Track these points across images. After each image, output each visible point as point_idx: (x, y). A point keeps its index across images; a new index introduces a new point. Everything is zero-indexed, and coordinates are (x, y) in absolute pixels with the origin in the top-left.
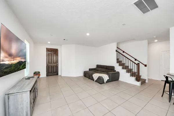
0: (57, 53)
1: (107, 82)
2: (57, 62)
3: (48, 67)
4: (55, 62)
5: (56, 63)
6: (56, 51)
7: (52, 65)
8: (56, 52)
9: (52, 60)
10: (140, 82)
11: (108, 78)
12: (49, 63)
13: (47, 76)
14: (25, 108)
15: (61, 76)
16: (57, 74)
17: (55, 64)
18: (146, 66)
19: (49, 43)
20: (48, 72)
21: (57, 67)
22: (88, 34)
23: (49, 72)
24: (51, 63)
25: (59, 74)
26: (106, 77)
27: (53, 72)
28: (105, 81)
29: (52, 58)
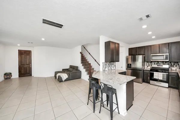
0: (30, 55)
1: (65, 81)
2: (30, 63)
3: (20, 68)
4: (28, 63)
7: (25, 66)
8: (29, 53)
9: (25, 62)
11: (67, 77)
12: (21, 64)
13: (20, 76)
16: (31, 75)
17: (28, 66)
19: (19, 45)
21: (30, 68)
23: (21, 73)
24: (24, 64)
26: (65, 76)
29: (25, 60)
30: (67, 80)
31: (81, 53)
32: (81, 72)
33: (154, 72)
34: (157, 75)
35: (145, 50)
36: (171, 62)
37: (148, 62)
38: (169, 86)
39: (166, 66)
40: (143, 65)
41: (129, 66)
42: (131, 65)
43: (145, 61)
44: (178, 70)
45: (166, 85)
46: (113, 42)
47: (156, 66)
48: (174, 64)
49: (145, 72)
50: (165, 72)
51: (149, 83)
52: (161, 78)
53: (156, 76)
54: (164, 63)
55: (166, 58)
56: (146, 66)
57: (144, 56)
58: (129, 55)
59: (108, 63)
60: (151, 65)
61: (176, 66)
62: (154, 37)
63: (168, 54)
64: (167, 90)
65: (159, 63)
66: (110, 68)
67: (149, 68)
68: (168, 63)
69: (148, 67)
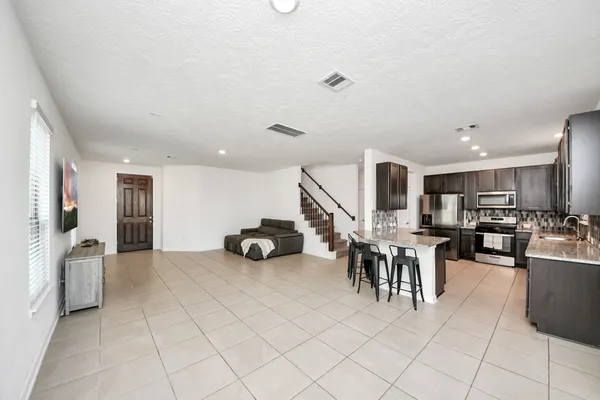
0: (149, 189)
1: (269, 257)
2: (149, 212)
3: (122, 227)
4: (143, 212)
5: (146, 215)
6: (146, 181)
7: (136, 220)
8: (146, 184)
9: (135, 208)
10: (335, 252)
11: (273, 248)
12: (125, 216)
13: (119, 251)
14: (94, 278)
15: (160, 251)
16: (150, 247)
17: (144, 219)
18: (353, 218)
19: (127, 161)
20: (122, 239)
21: (149, 227)
22: (222, 152)
23: (125, 242)
24: (132, 216)
25: (156, 246)
26: (267, 246)
27: (135, 240)
28: (265, 255)
29: (135, 202)
30: (272, 256)
31: (300, 185)
32: (301, 235)
33: (485, 234)
34: (491, 239)
35: (463, 181)
36: (520, 211)
37: (470, 210)
38: (516, 264)
39: (511, 220)
40: (460, 218)
41: (425, 220)
42: (430, 216)
43: (463, 209)
44: (535, 228)
45: (511, 261)
46: (395, 165)
47: (488, 220)
48: (528, 216)
49: (463, 233)
50: (507, 233)
51: (473, 259)
52: (499, 247)
53: (489, 241)
54: (507, 212)
55: (511, 202)
56: (466, 221)
57: (462, 195)
58: (426, 192)
59: (382, 213)
60: (479, 218)
61: (532, 219)
62: (484, 154)
63: (514, 193)
64: (512, 272)
65: (497, 211)
66: (385, 224)
67: (473, 225)
68: (515, 212)
69: (471, 223)
